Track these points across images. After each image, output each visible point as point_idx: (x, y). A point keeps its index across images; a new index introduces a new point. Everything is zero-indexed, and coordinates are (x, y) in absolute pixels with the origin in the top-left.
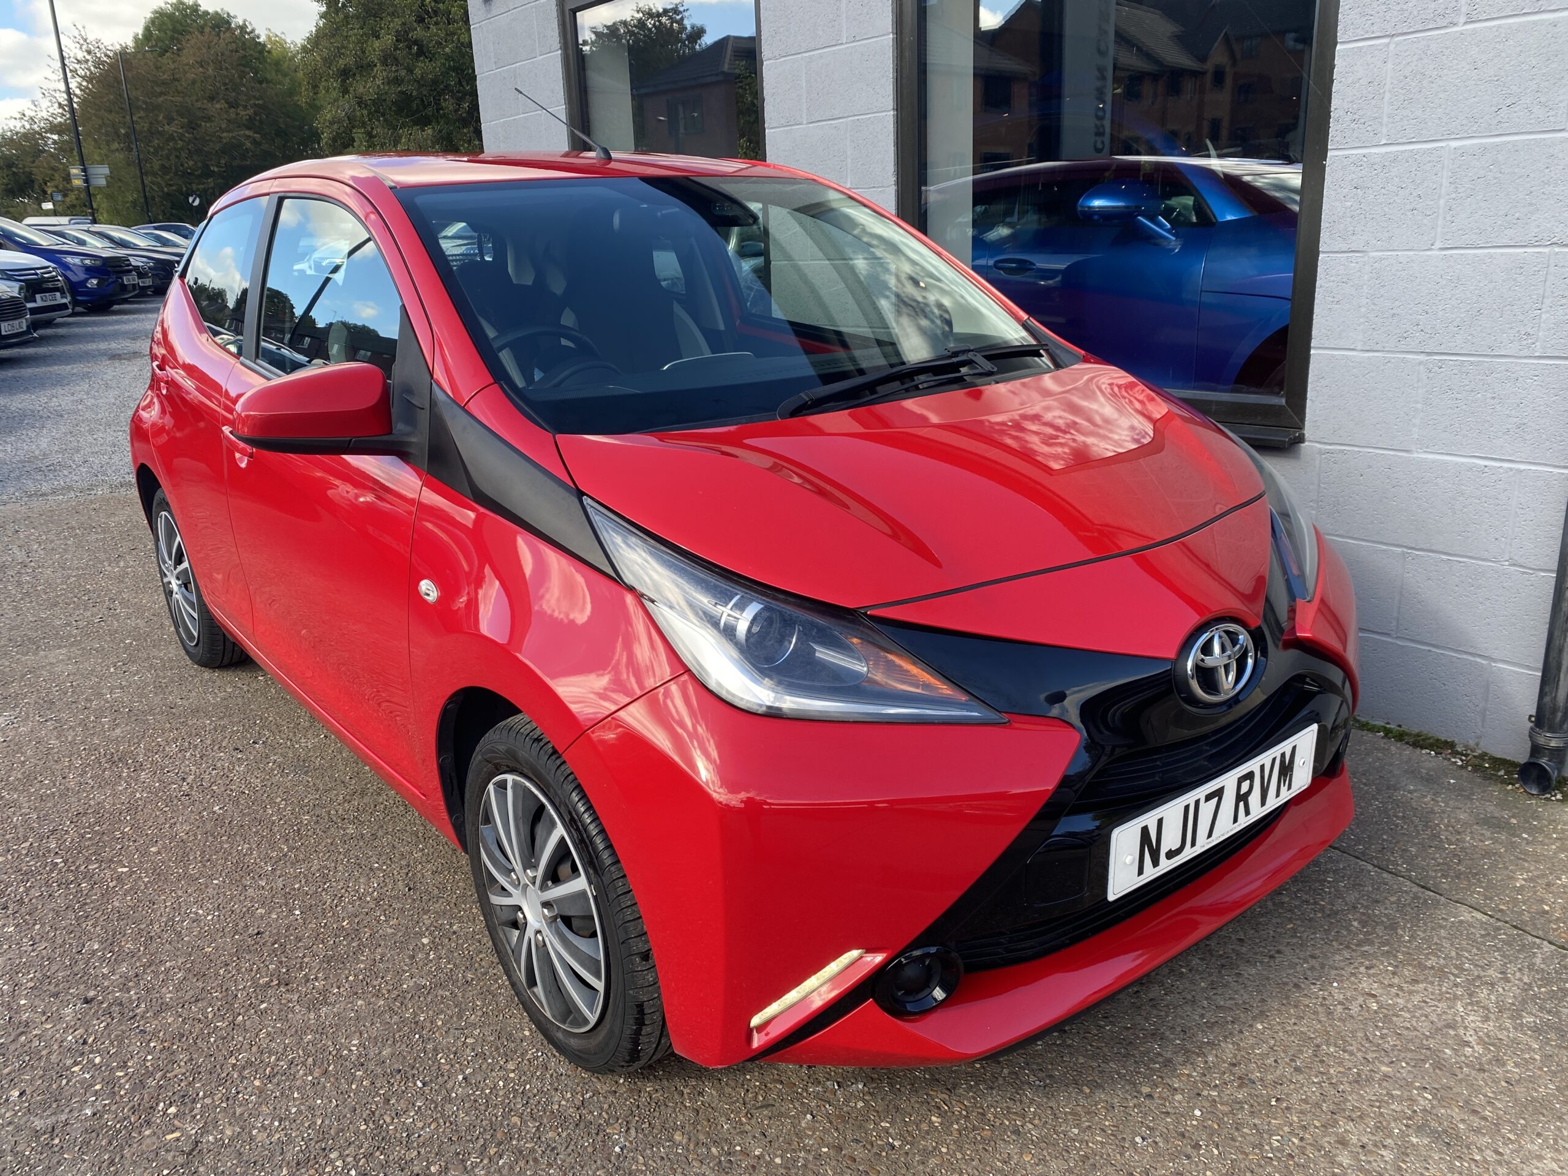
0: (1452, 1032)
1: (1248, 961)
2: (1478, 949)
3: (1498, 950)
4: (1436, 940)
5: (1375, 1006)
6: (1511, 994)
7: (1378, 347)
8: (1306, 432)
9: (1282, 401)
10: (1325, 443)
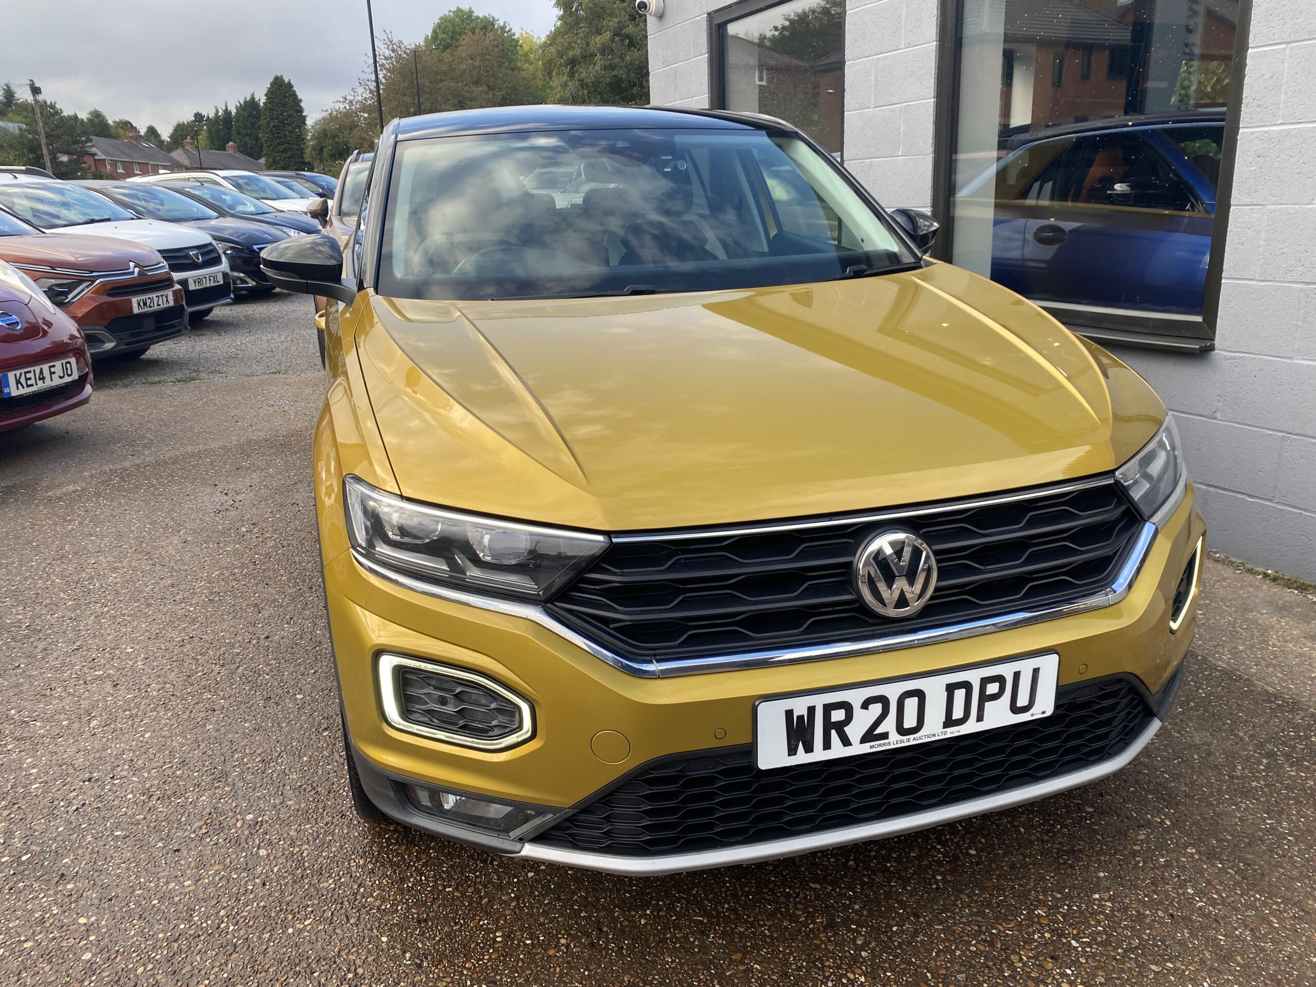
7: (1270, 278)
8: (1216, 342)
9: (1199, 319)
10: (1230, 351)
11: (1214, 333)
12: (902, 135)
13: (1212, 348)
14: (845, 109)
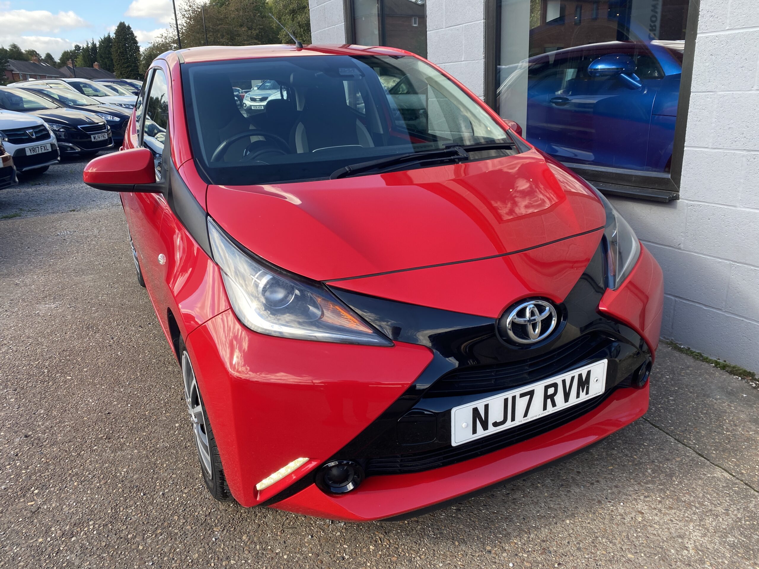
0: (680, 540)
1: (577, 485)
2: (717, 494)
3: (730, 496)
4: (694, 486)
5: (640, 519)
6: (725, 522)
7: (720, 146)
8: (680, 194)
9: (669, 176)
10: (690, 200)
11: (679, 187)
12: (463, 46)
13: (677, 198)
14: (427, 30)
